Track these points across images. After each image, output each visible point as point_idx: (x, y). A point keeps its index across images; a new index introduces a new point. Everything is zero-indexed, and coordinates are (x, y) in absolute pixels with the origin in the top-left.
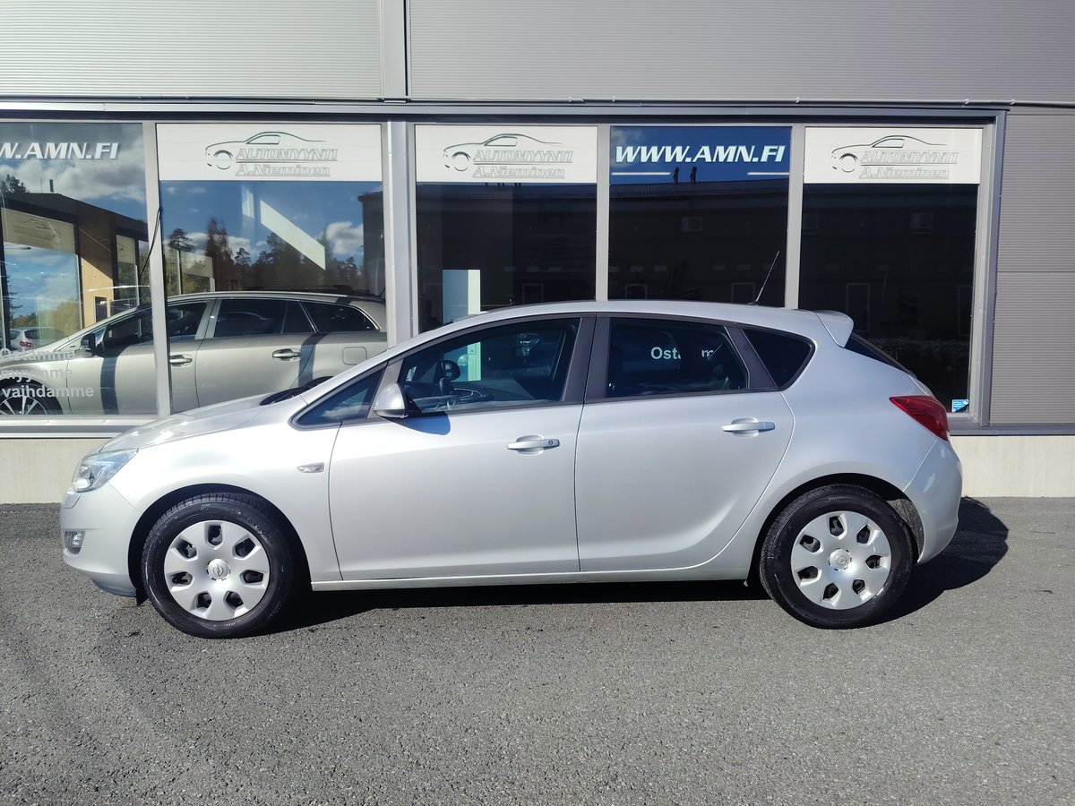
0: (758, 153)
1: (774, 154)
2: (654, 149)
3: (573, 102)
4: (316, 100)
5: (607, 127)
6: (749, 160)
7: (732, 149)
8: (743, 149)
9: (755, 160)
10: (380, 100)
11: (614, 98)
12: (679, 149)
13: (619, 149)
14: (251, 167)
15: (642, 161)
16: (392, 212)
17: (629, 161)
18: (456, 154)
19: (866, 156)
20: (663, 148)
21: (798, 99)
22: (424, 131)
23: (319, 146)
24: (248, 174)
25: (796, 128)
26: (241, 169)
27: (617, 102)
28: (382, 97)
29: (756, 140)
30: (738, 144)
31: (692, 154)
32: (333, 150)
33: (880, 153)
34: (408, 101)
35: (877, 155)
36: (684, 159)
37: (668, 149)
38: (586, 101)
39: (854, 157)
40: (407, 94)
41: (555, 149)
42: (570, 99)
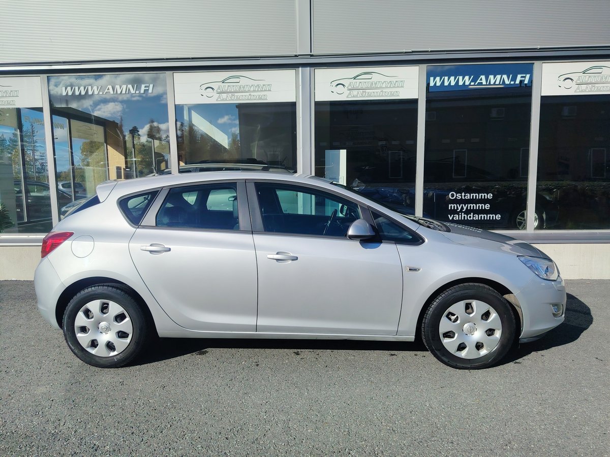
0: (514, 79)
1: (523, 79)
2: (452, 78)
3: (406, 53)
4: (261, 57)
5: (424, 67)
6: (509, 83)
7: (498, 77)
8: (505, 77)
9: (512, 83)
10: (296, 56)
11: (430, 50)
12: (467, 78)
13: (432, 79)
14: (224, 96)
15: (445, 85)
16: (301, 119)
17: (437, 85)
18: (338, 85)
19: (579, 79)
20: (458, 77)
21: (539, 47)
22: (320, 73)
23: (261, 83)
24: (223, 100)
25: (537, 64)
26: (219, 97)
27: (431, 51)
28: (297, 54)
29: (512, 72)
30: (502, 74)
31: (474, 80)
32: (269, 85)
33: (587, 77)
34: (312, 56)
35: (585, 77)
36: (470, 83)
37: (461, 78)
38: (413, 52)
39: (572, 79)
40: (311, 52)
41: (394, 80)
42: (404, 51)
